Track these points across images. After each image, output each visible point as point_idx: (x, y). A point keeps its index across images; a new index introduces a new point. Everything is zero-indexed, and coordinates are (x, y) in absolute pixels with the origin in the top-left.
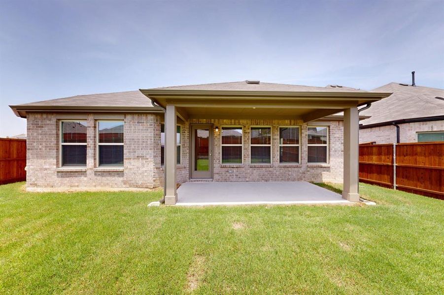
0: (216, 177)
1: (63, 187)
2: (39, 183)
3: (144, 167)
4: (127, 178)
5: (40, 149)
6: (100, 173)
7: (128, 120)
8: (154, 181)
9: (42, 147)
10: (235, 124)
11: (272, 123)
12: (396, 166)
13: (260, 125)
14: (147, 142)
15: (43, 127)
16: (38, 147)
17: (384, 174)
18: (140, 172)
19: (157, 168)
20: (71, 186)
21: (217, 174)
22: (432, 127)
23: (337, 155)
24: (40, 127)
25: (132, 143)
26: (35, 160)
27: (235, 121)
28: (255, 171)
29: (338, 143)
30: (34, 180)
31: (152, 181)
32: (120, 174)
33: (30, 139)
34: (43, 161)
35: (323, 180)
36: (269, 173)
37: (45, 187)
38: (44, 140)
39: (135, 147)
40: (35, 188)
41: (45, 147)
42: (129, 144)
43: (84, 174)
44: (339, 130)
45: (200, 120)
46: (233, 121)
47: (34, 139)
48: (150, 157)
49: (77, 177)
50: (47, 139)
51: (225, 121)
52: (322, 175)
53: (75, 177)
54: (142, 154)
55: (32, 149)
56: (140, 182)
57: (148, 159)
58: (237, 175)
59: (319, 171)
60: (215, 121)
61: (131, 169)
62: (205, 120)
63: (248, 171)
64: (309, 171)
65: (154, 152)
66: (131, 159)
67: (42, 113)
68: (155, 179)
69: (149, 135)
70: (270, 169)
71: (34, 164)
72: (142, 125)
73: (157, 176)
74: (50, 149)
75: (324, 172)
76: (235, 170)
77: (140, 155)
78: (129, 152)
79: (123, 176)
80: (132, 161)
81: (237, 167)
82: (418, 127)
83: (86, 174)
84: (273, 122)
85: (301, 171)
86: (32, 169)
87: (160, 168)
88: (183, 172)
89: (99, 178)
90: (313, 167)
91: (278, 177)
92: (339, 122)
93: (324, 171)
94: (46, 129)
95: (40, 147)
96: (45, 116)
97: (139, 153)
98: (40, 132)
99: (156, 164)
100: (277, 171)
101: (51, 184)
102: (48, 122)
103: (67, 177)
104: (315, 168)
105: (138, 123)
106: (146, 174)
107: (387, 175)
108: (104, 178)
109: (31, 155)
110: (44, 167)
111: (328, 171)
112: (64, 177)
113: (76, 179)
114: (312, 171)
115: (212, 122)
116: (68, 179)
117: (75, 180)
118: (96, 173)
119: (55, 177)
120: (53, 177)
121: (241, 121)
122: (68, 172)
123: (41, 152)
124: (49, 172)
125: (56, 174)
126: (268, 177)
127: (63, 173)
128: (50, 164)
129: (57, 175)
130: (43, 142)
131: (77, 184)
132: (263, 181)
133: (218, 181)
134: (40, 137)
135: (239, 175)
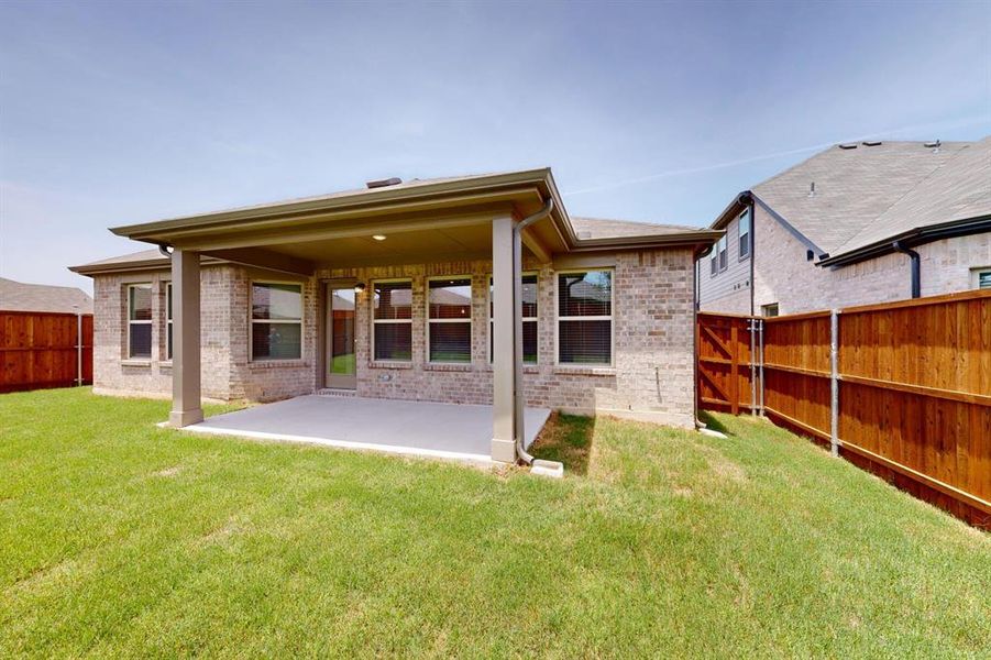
0: (362, 386)
1: (129, 389)
2: (105, 381)
5: (106, 331)
8: (232, 387)
9: (108, 326)
10: (395, 277)
11: (470, 268)
12: (839, 381)
13: (444, 274)
14: (221, 317)
15: (108, 297)
16: (104, 327)
19: (237, 364)
20: (135, 389)
21: (363, 380)
23: (637, 344)
24: (105, 297)
27: (394, 268)
28: (434, 378)
29: (638, 312)
30: (100, 376)
31: (228, 388)
34: (108, 348)
35: (597, 409)
36: (462, 385)
37: (111, 387)
38: (110, 317)
39: (206, 325)
43: (148, 371)
44: (642, 275)
45: (333, 271)
46: (391, 269)
48: (226, 343)
50: (112, 315)
51: (376, 269)
52: (591, 395)
53: (139, 374)
54: (215, 339)
55: (98, 331)
56: (213, 388)
57: (222, 347)
58: (399, 386)
59: (586, 384)
60: (357, 272)
62: (341, 271)
63: (422, 378)
64: (558, 384)
65: (231, 335)
67: (106, 276)
68: (232, 383)
69: (223, 305)
70: (467, 375)
71: (100, 353)
72: (215, 288)
73: (239, 379)
74: (114, 330)
75: (599, 389)
76: (395, 374)
81: (398, 369)
82: (976, 252)
83: (151, 371)
84: (473, 266)
85: (537, 383)
86: (98, 361)
87: (244, 364)
88: (302, 374)
89: (165, 378)
90: (568, 375)
91: (482, 395)
92: (641, 256)
93: (600, 386)
94: (111, 299)
96: (109, 280)
97: (211, 336)
99: (236, 356)
100: (480, 381)
101: (116, 384)
102: (115, 289)
104: (574, 378)
105: (211, 283)
106: (219, 374)
109: (98, 338)
111: (609, 386)
112: (129, 375)
113: (141, 377)
114: (566, 384)
115: (354, 275)
116: (132, 377)
117: (139, 379)
118: (162, 369)
120: (117, 372)
121: (405, 269)
122: (133, 366)
123: (107, 334)
124: (113, 365)
125: (121, 369)
126: (463, 394)
127: (128, 368)
128: (115, 353)
129: (123, 370)
130: (108, 319)
131: (141, 386)
132: (451, 403)
133: (364, 395)
134: (105, 311)
135: (403, 385)
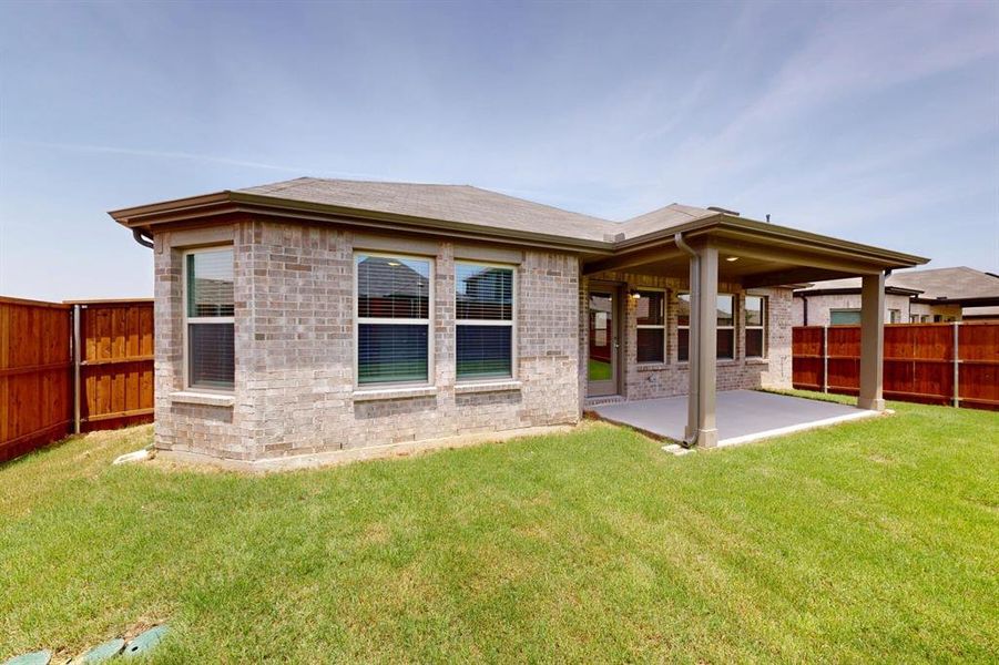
1: (375, 443)
2: (297, 441)
3: (560, 376)
4: (527, 406)
5: (299, 337)
6: (468, 397)
7: (529, 263)
9: (308, 329)
14: (566, 319)
15: (309, 269)
16: (294, 328)
17: (805, 371)
18: (552, 388)
20: (396, 440)
22: (848, 304)
23: (775, 344)
24: (299, 268)
25: (538, 321)
26: (285, 372)
27: (658, 279)
28: (684, 375)
29: (776, 325)
30: (279, 432)
32: (513, 395)
33: (264, 305)
34: (310, 372)
35: (762, 384)
37: (319, 449)
38: (314, 309)
39: (543, 330)
40: (286, 457)
41: (317, 329)
42: (532, 324)
43: (429, 403)
44: (777, 303)
47: (279, 305)
48: (572, 352)
49: (410, 411)
50: (322, 306)
51: (644, 278)
52: (760, 377)
53: (405, 412)
54: (557, 347)
55: (271, 337)
56: (553, 412)
57: (567, 357)
58: (661, 386)
59: (758, 370)
60: (629, 278)
61: (535, 382)
62: (615, 274)
64: (747, 372)
65: (579, 342)
66: (535, 358)
67: (305, 225)
69: (570, 304)
71: (278, 384)
72: (556, 279)
74: (331, 337)
75: (763, 373)
76: (657, 376)
77: (554, 350)
78: (532, 342)
79: (519, 401)
80: (537, 363)
82: (831, 302)
83: (436, 403)
86: (273, 400)
89: (467, 409)
93: (763, 371)
94: (320, 274)
95: (301, 329)
96: (315, 235)
97: (552, 343)
98: (300, 282)
101: (338, 440)
102: (327, 255)
103: (382, 415)
104: (753, 366)
105: (549, 273)
106: (564, 392)
107: (812, 372)
108: (478, 409)
109: (271, 353)
110: (314, 391)
112: (375, 416)
113: (410, 417)
114: (750, 371)
115: (626, 280)
116: (387, 420)
117: (405, 422)
118: (460, 398)
119: (348, 418)
120: (343, 417)
121: (667, 281)
122: (387, 400)
123: (305, 344)
124: (329, 404)
125: (351, 408)
127: (374, 405)
128: (334, 380)
129: (356, 409)
130: (310, 314)
131: (411, 432)
133: (633, 398)
134: (299, 298)
135: (663, 384)
